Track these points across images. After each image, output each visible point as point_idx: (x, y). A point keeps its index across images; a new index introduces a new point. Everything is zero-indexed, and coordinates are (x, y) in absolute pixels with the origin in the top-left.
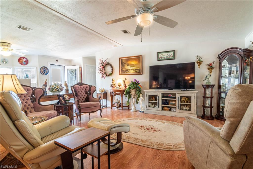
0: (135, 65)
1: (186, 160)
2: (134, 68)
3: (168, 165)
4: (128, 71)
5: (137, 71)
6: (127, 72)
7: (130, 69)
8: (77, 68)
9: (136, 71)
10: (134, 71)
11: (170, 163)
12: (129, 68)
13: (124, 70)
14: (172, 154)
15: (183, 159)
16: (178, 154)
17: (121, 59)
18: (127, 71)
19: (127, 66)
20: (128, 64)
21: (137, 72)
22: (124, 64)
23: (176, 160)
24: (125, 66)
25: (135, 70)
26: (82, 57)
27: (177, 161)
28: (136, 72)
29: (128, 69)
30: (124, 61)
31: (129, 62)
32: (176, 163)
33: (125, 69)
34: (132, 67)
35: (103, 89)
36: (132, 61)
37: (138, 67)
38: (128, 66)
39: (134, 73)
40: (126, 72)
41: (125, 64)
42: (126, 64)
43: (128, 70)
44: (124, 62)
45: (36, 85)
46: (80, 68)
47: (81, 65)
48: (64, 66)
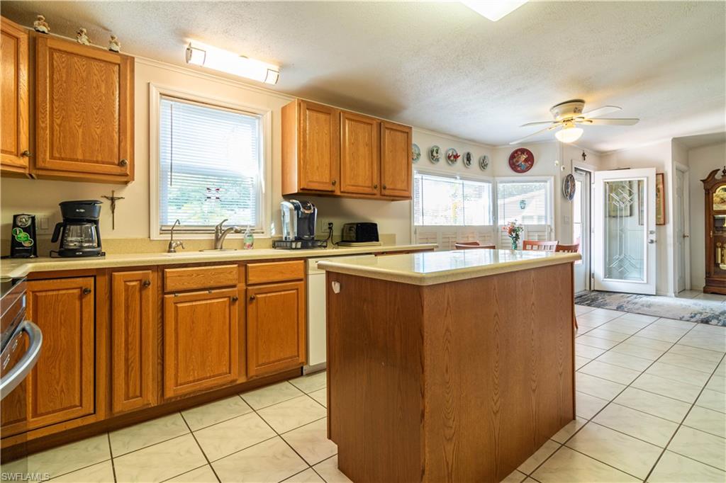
8: (647, 176)
26: (670, 139)
45: (551, 230)
46: (657, 174)
47: (663, 166)
48: (590, 173)
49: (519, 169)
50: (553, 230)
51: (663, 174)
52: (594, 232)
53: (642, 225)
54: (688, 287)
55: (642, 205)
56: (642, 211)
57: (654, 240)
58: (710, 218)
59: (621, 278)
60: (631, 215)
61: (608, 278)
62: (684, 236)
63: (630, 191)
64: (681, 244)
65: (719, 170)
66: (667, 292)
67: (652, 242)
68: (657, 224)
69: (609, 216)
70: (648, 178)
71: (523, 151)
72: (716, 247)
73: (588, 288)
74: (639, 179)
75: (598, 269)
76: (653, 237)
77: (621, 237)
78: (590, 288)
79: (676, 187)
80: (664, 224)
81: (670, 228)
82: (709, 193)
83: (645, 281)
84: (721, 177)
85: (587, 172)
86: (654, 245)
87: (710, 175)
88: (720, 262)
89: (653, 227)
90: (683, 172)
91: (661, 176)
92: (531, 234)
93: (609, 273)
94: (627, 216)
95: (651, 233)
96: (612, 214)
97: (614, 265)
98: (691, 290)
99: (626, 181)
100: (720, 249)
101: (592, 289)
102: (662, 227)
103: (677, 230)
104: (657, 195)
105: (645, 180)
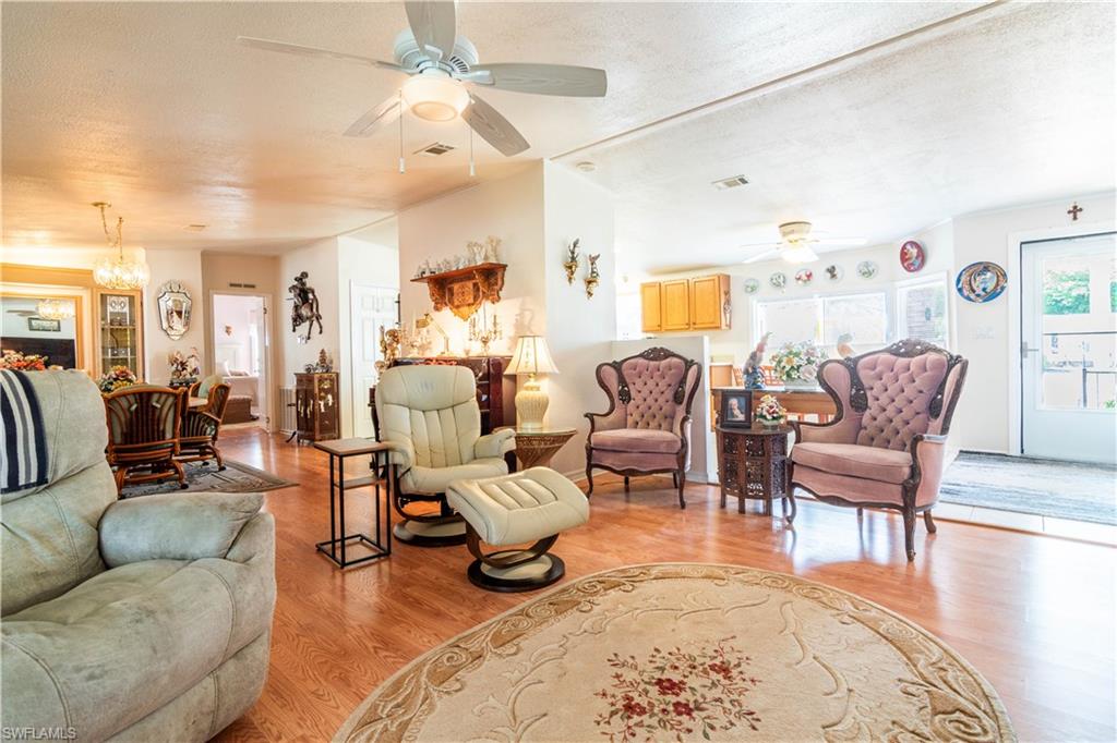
1: (281, 708)
3: (313, 654)
11: (320, 661)
14: (349, 686)
15: (296, 704)
16: (332, 703)
23: (309, 681)
27: (305, 680)
32: (300, 673)
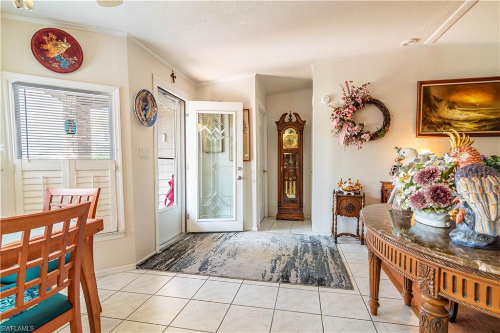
0: (481, 105)
2: (473, 115)
4: (449, 124)
5: (487, 124)
6: (448, 127)
7: (460, 119)
8: (234, 109)
9: (484, 124)
10: (476, 125)
12: (456, 114)
13: (434, 120)
17: (423, 85)
18: (447, 123)
19: (446, 109)
20: (454, 103)
21: (487, 128)
22: (436, 103)
24: (440, 109)
25: (480, 121)
26: (254, 75)
28: (483, 129)
29: (452, 120)
30: (434, 93)
31: (456, 98)
33: (440, 118)
34: (468, 113)
35: (355, 182)
36: (468, 95)
37: (491, 114)
38: (451, 108)
39: (474, 130)
40: (442, 129)
41: (439, 101)
42: (444, 103)
43: (453, 123)
44: (437, 96)
45: (116, 168)
46: (244, 110)
47: (249, 103)
48: (184, 102)
49: (55, 65)
50: (120, 168)
51: (248, 110)
52: (188, 169)
53: (232, 161)
54: (266, 215)
55: (232, 141)
56: (232, 147)
57: (242, 176)
58: (281, 156)
59: (214, 217)
60: (223, 151)
61: (202, 218)
62: (264, 171)
63: (222, 126)
64: (262, 178)
65: (287, 114)
66: (252, 227)
67: (240, 178)
68: (244, 161)
69: (203, 151)
70: (236, 112)
71: (60, 35)
72: (284, 180)
73: (184, 231)
74: (230, 113)
75: (193, 210)
76: (241, 173)
77: (214, 174)
78: (186, 231)
79: (259, 126)
80: (250, 160)
81: (254, 164)
82: (280, 134)
83: (234, 219)
84: (288, 121)
85: (180, 100)
86: (241, 181)
87: (281, 118)
88: (286, 193)
89: (241, 164)
90: (264, 115)
91: (247, 111)
92: (81, 174)
93: (204, 213)
94: (219, 152)
95: (240, 169)
96: (205, 149)
97: (208, 203)
98: (268, 217)
99: (217, 114)
100: (287, 182)
101: (188, 231)
102: (248, 162)
103: (259, 166)
104: (244, 131)
105: (234, 114)
